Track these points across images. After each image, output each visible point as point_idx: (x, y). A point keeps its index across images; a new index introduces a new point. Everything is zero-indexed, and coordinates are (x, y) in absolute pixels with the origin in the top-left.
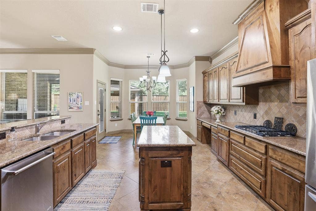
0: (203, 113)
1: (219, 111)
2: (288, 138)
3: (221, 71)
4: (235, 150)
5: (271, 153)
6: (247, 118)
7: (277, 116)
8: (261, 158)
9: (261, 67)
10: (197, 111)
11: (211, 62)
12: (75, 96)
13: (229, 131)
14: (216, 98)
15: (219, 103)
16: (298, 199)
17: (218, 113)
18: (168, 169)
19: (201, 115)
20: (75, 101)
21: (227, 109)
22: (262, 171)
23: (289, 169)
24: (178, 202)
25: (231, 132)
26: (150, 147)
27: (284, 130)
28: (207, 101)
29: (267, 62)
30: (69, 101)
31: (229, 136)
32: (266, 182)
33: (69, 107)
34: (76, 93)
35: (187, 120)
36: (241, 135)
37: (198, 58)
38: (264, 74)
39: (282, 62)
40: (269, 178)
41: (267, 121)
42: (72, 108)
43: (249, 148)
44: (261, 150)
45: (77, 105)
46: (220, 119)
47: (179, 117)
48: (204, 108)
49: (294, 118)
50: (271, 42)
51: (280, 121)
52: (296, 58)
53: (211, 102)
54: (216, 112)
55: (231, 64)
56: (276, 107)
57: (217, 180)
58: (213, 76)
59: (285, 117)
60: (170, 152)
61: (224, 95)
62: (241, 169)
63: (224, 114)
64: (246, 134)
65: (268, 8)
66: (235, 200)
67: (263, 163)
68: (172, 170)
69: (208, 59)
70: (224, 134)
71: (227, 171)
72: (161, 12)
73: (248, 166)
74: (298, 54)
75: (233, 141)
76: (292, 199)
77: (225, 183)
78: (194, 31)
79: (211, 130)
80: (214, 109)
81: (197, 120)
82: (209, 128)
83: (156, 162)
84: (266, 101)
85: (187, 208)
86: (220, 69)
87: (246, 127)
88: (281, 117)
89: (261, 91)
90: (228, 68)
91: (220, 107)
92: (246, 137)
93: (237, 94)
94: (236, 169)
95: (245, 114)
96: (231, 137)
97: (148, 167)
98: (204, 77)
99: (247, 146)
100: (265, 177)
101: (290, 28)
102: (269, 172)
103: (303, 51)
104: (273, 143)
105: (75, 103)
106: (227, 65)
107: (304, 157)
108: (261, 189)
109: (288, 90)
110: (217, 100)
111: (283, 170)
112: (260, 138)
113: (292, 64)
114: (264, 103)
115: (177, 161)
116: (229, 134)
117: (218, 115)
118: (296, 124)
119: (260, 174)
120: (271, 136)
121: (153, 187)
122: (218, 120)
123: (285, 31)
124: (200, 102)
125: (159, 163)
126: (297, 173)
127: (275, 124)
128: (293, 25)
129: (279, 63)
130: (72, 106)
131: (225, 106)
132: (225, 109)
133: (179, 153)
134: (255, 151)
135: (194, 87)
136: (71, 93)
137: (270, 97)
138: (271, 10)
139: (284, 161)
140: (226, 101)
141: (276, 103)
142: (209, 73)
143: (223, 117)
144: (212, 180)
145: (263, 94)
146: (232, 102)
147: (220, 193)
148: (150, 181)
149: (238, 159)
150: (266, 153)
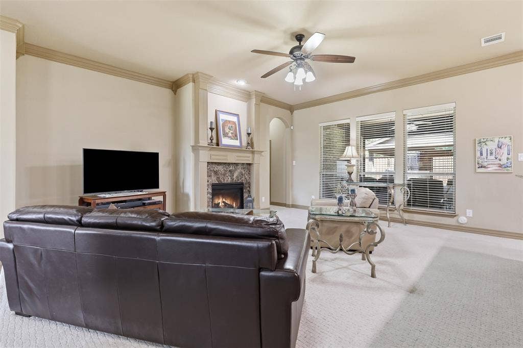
12: (492, 146)
20: (491, 154)
30: (479, 155)
33: (477, 166)
34: (496, 140)
42: (485, 167)
45: (497, 162)
105: (493, 157)
130: (485, 164)
136: (482, 140)
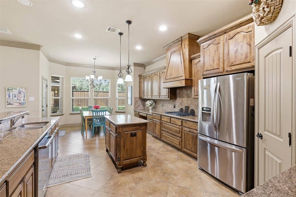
0: (139, 106)
1: (152, 104)
2: (191, 116)
3: (154, 77)
4: (165, 127)
5: (184, 124)
6: (170, 108)
7: (186, 106)
8: (179, 128)
9: (179, 79)
10: (135, 104)
11: (145, 68)
12: (15, 92)
13: (161, 116)
14: (149, 95)
15: (152, 98)
16: (195, 143)
17: (151, 106)
18: (135, 138)
19: (137, 108)
20: (15, 96)
21: (157, 102)
22: (180, 135)
23: (192, 130)
24: (140, 157)
25: (162, 116)
26: (125, 125)
27: (189, 113)
28: (143, 97)
29: (182, 76)
30: (8, 97)
31: (161, 119)
32: (182, 141)
33: (7, 104)
34: (18, 89)
35: (125, 112)
36: (168, 117)
37: (136, 65)
38: (181, 82)
39: (189, 77)
40: (183, 137)
41: (181, 108)
42: (11, 104)
43: (173, 124)
44: (179, 124)
45: (18, 101)
46: (152, 110)
47: (118, 111)
48: (140, 102)
49: (194, 106)
50: (184, 66)
51: (187, 108)
52: (195, 76)
53: (145, 97)
54: (150, 105)
55: (161, 73)
56: (186, 101)
57: (155, 147)
58: (147, 79)
59: (190, 106)
60: (135, 128)
61: (156, 93)
62: (169, 138)
63: (155, 106)
64: (172, 116)
65: (183, 46)
66: (167, 154)
67: (180, 131)
68: (136, 138)
69: (142, 66)
70: (157, 118)
71: (159, 142)
72: (121, 34)
73: (172, 134)
74: (196, 74)
75: (163, 122)
76: (193, 144)
77: (160, 147)
78: (139, 48)
79: (147, 117)
80: (148, 103)
81: (135, 111)
82: (146, 116)
83: (127, 134)
84: (180, 97)
85: (145, 160)
86: (153, 75)
87: (171, 113)
88: (188, 106)
89: (178, 91)
90: (159, 75)
91: (152, 101)
92: (171, 118)
93: (165, 93)
94: (165, 139)
95: (169, 105)
96: (162, 119)
97: (123, 138)
98: (140, 79)
99: (172, 123)
100: (182, 138)
101: (193, 59)
102: (183, 135)
103: (198, 73)
104: (185, 119)
105: (16, 99)
106: (158, 73)
107: (197, 123)
108: (179, 145)
109: (191, 91)
110: (151, 96)
111: (190, 131)
112: (179, 117)
113: (193, 78)
114: (180, 98)
115: (139, 133)
116: (161, 118)
117: (151, 107)
118: (194, 109)
119: (179, 137)
120: (183, 116)
121: (126, 150)
122: (150, 111)
123: (191, 61)
124: (137, 98)
125: (129, 135)
126: (195, 131)
127: (185, 110)
128: (194, 58)
129: (188, 78)
130: (11, 103)
131: (155, 101)
132: (155, 103)
133: (140, 128)
134: (176, 125)
135: (132, 86)
136: (10, 88)
137: (182, 95)
138: (185, 47)
139: (190, 127)
140: (157, 97)
141: (186, 98)
142: (145, 77)
143: (154, 108)
144: (152, 147)
145: (179, 93)
146: (162, 98)
147: (159, 152)
148: (124, 147)
149: (167, 132)
150: (182, 125)
